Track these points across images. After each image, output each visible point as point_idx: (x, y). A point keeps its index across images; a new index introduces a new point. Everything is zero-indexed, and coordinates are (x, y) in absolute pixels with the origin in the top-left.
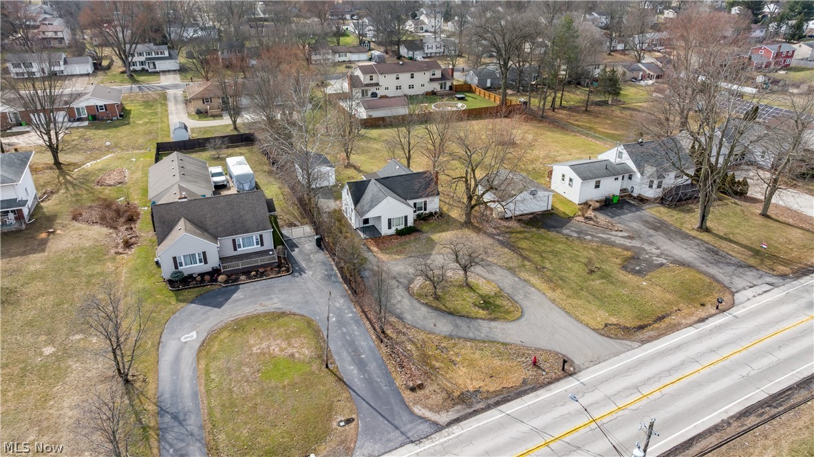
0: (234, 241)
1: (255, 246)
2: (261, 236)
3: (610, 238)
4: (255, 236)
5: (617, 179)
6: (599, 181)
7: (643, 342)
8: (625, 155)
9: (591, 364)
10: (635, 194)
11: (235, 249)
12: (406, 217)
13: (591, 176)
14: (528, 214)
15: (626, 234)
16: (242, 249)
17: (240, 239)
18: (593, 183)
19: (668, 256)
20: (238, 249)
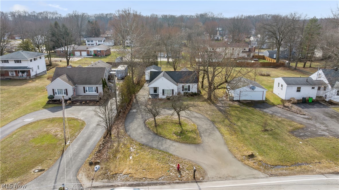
0: (84, 88)
1: (94, 92)
2: (97, 88)
3: (294, 117)
4: (94, 87)
5: (314, 88)
6: (300, 88)
7: (271, 175)
8: (323, 75)
9: (219, 179)
10: (327, 100)
11: (85, 92)
12: (173, 90)
13: (294, 83)
14: (249, 101)
15: (306, 117)
16: (88, 92)
17: (87, 87)
18: (295, 88)
19: (332, 132)
20: (86, 93)
